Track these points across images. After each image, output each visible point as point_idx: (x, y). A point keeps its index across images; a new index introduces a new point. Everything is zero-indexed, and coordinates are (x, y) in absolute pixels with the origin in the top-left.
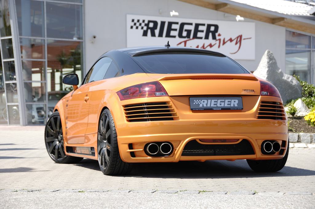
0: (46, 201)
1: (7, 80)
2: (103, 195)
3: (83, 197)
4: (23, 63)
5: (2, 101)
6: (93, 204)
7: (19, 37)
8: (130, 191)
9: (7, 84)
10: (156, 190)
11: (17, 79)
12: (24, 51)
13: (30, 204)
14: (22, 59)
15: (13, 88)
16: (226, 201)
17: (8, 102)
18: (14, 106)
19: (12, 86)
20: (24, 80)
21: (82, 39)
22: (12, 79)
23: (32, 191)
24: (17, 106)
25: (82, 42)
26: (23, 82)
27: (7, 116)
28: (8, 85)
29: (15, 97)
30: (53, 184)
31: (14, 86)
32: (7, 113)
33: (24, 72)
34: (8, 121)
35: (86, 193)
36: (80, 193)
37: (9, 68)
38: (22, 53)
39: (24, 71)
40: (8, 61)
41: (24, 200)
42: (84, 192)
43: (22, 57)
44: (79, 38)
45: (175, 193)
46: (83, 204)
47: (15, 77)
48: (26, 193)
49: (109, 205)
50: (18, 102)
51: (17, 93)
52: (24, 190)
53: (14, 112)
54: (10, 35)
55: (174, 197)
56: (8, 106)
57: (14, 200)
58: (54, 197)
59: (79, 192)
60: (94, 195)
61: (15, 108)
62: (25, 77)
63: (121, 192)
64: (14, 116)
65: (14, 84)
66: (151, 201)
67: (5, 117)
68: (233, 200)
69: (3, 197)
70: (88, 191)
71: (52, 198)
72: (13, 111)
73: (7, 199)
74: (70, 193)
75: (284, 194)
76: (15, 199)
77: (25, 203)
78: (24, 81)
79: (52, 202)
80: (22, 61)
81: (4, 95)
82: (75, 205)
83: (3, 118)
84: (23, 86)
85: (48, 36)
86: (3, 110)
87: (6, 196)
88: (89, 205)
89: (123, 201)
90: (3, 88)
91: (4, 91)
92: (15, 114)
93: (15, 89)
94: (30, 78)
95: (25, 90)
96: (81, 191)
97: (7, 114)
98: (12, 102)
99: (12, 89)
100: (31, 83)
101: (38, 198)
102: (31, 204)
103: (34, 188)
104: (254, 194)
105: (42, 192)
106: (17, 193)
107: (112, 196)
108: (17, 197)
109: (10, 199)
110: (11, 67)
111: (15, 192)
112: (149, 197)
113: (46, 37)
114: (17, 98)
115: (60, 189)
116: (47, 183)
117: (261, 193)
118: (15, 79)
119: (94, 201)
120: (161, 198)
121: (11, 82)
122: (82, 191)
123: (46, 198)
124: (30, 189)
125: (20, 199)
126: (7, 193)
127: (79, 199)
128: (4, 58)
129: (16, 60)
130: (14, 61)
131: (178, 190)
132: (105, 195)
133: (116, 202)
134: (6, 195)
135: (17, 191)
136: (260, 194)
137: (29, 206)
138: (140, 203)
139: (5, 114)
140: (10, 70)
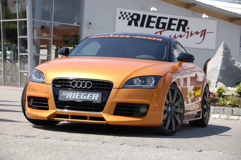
0: (38, 145)
1: (21, 52)
2: (82, 144)
3: (66, 144)
5: (16, 69)
6: (73, 150)
7: (32, 19)
8: (104, 143)
9: (20, 55)
10: (124, 143)
11: (28, 52)
12: (35, 31)
13: (25, 146)
14: (33, 37)
15: (25, 59)
16: (177, 155)
17: (20, 69)
18: (25, 73)
19: (24, 57)
20: (34, 53)
21: (81, 24)
22: (24, 52)
23: (28, 137)
24: (27, 73)
25: (81, 27)
26: (33, 54)
27: (19, 80)
29: (26, 66)
30: (45, 133)
31: (26, 57)
32: (19, 78)
33: (34, 47)
34: (19, 84)
35: (69, 142)
36: (65, 141)
37: (23, 43)
38: (33, 32)
39: (34, 46)
40: (23, 38)
41: (21, 143)
42: (68, 140)
43: (33, 36)
44: (78, 24)
45: (139, 146)
46: (65, 149)
47: (27, 50)
48: (23, 138)
49: (85, 151)
50: (28, 70)
51: (27, 64)
52: (22, 135)
53: (25, 77)
54: (26, 17)
55: (137, 149)
56: (20, 72)
57: (13, 142)
58: (44, 142)
59: (65, 140)
60: (75, 143)
61: (25, 74)
63: (97, 143)
64: (24, 81)
65: (26, 55)
66: (118, 150)
67: (17, 82)
68: (182, 154)
69: (6, 140)
70: (72, 140)
71: (43, 143)
72: (24, 77)
73: (9, 141)
74: (57, 141)
75: (224, 154)
76: (14, 142)
77: (21, 145)
78: (34, 54)
79: (42, 146)
80: (33, 38)
81: (18, 64)
82: (59, 149)
83: (15, 82)
84: (33, 58)
85: (54, 21)
86: (16, 75)
87: (8, 139)
88: (70, 150)
89: (96, 149)
90: (18, 59)
91: (18, 61)
92: (25, 79)
93: (26, 60)
94: (39, 52)
95: (34, 61)
96: (66, 139)
97: (19, 79)
98: (24, 70)
99: (24, 60)
100: (39, 57)
101: (32, 142)
102: (26, 146)
103: (30, 135)
104: (200, 151)
105: (36, 138)
106: (17, 137)
107: (89, 145)
108: (16, 140)
109: (10, 142)
111: (15, 137)
112: (118, 147)
113: (53, 21)
114: (27, 67)
115: (50, 137)
116: (41, 132)
117: (206, 151)
118: (27, 52)
119: (74, 148)
120: (126, 149)
121: (24, 54)
122: (67, 140)
123: (38, 143)
124: (27, 135)
125: (18, 142)
126: (9, 137)
127: (63, 145)
128: (20, 35)
129: (29, 37)
130: (27, 38)
131: (142, 144)
132: (84, 144)
133: (91, 149)
134: (9, 138)
135: (17, 136)
136: (205, 152)
137: (24, 147)
138: (109, 152)
139: (17, 78)
140: (23, 45)
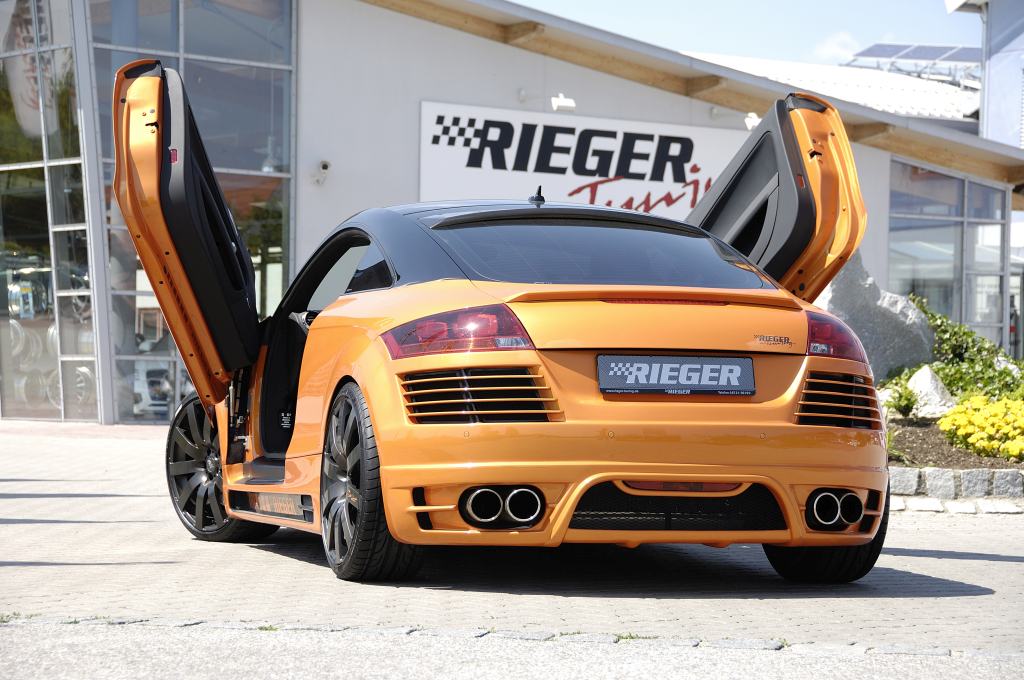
0: (162, 656)
1: (61, 287)
2: (331, 642)
3: (270, 646)
4: (110, 237)
5: (45, 350)
6: (298, 669)
7: (102, 160)
8: (411, 631)
9: (61, 299)
10: (489, 629)
11: (91, 286)
12: (114, 203)
13: (112, 661)
14: (109, 227)
15: (80, 311)
16: (694, 667)
17: (63, 353)
18: (82, 364)
19: (76, 305)
20: (113, 289)
21: (288, 171)
22: (76, 284)
23: (120, 623)
24: (90, 365)
25: (289, 180)
26: (110, 293)
27: (58, 395)
28: (65, 302)
29: (85, 337)
30: (184, 603)
31: (82, 305)
32: (61, 386)
33: (113, 265)
34: (62, 408)
35: (281, 635)
36: (264, 632)
37: (70, 250)
38: (108, 207)
39: (113, 259)
40: (68, 232)
41: (94, 651)
42: (276, 629)
43: (109, 219)
44: (279, 169)
45: (546, 640)
46: (269, 667)
47: (86, 278)
48: (102, 628)
49: (346, 671)
50: (91, 353)
51: (90, 327)
52: (97, 618)
53: (81, 382)
54: (76, 153)
55: (542, 651)
56: (62, 362)
57: (66, 650)
58: (184, 642)
59: (261, 629)
60: (304, 641)
61: (84, 369)
62: (115, 280)
63: (384, 632)
64: (81, 395)
65: (82, 298)
66: (473, 661)
67: (54, 398)
68: (715, 665)
69: (36, 640)
70: (288, 627)
71: (180, 646)
72: (79, 380)
73: (47, 645)
74: (234, 632)
75: (869, 652)
76: (71, 646)
77: (99, 660)
78: (113, 292)
79: (179, 658)
80: (109, 231)
81: (53, 331)
82: (247, 668)
83: (46, 399)
84: (110, 308)
86: (48, 374)
87: (45, 635)
88: (288, 670)
89: (388, 662)
90: (52, 311)
91: (54, 320)
92: (81, 388)
93: (86, 315)
94: (131, 283)
95: (113, 316)
96: (267, 625)
97: (58, 388)
98: (77, 352)
99: (75, 312)
100: (133, 299)
101: (138, 645)
102: (116, 664)
103: (128, 614)
104: (780, 648)
105: (150, 626)
106: (77, 626)
107: (357, 644)
108: (76, 639)
109: (54, 647)
110: (76, 249)
111: (71, 626)
112: (467, 649)
114: (90, 340)
115: (204, 619)
116: (166, 601)
117: (801, 646)
118: (87, 285)
119: (303, 659)
120: (501, 653)
121: (74, 293)
122: (271, 628)
123: (162, 646)
124: (115, 616)
125: (85, 646)
126: (47, 628)
127: (258, 652)
128: (57, 222)
129: (91, 227)
130: (84, 232)
131: (556, 631)
132: (337, 640)
133: (368, 663)
134: (45, 632)
135: (76, 622)
136: (797, 648)
137: (109, 667)
138: (440, 670)
139: (54, 386)
140: (71, 259)
